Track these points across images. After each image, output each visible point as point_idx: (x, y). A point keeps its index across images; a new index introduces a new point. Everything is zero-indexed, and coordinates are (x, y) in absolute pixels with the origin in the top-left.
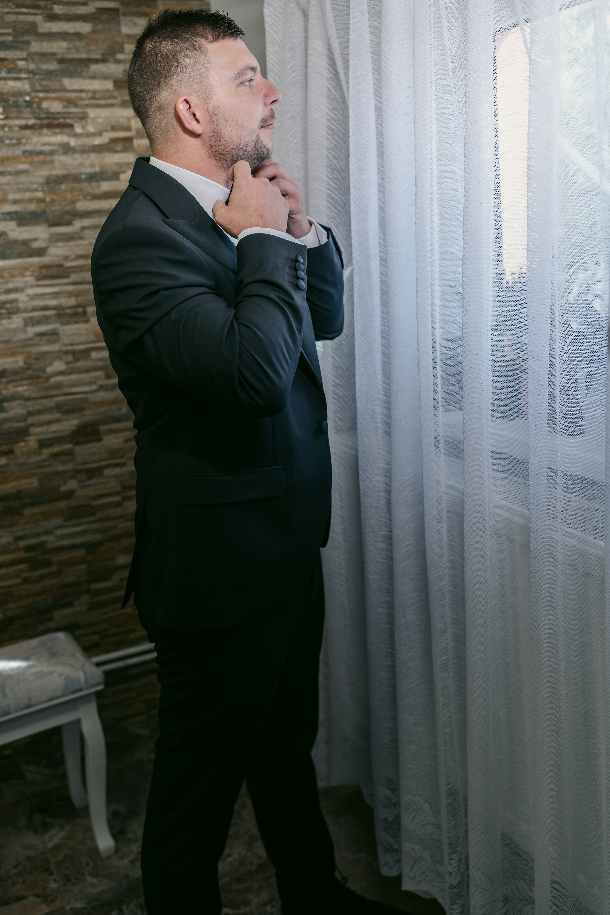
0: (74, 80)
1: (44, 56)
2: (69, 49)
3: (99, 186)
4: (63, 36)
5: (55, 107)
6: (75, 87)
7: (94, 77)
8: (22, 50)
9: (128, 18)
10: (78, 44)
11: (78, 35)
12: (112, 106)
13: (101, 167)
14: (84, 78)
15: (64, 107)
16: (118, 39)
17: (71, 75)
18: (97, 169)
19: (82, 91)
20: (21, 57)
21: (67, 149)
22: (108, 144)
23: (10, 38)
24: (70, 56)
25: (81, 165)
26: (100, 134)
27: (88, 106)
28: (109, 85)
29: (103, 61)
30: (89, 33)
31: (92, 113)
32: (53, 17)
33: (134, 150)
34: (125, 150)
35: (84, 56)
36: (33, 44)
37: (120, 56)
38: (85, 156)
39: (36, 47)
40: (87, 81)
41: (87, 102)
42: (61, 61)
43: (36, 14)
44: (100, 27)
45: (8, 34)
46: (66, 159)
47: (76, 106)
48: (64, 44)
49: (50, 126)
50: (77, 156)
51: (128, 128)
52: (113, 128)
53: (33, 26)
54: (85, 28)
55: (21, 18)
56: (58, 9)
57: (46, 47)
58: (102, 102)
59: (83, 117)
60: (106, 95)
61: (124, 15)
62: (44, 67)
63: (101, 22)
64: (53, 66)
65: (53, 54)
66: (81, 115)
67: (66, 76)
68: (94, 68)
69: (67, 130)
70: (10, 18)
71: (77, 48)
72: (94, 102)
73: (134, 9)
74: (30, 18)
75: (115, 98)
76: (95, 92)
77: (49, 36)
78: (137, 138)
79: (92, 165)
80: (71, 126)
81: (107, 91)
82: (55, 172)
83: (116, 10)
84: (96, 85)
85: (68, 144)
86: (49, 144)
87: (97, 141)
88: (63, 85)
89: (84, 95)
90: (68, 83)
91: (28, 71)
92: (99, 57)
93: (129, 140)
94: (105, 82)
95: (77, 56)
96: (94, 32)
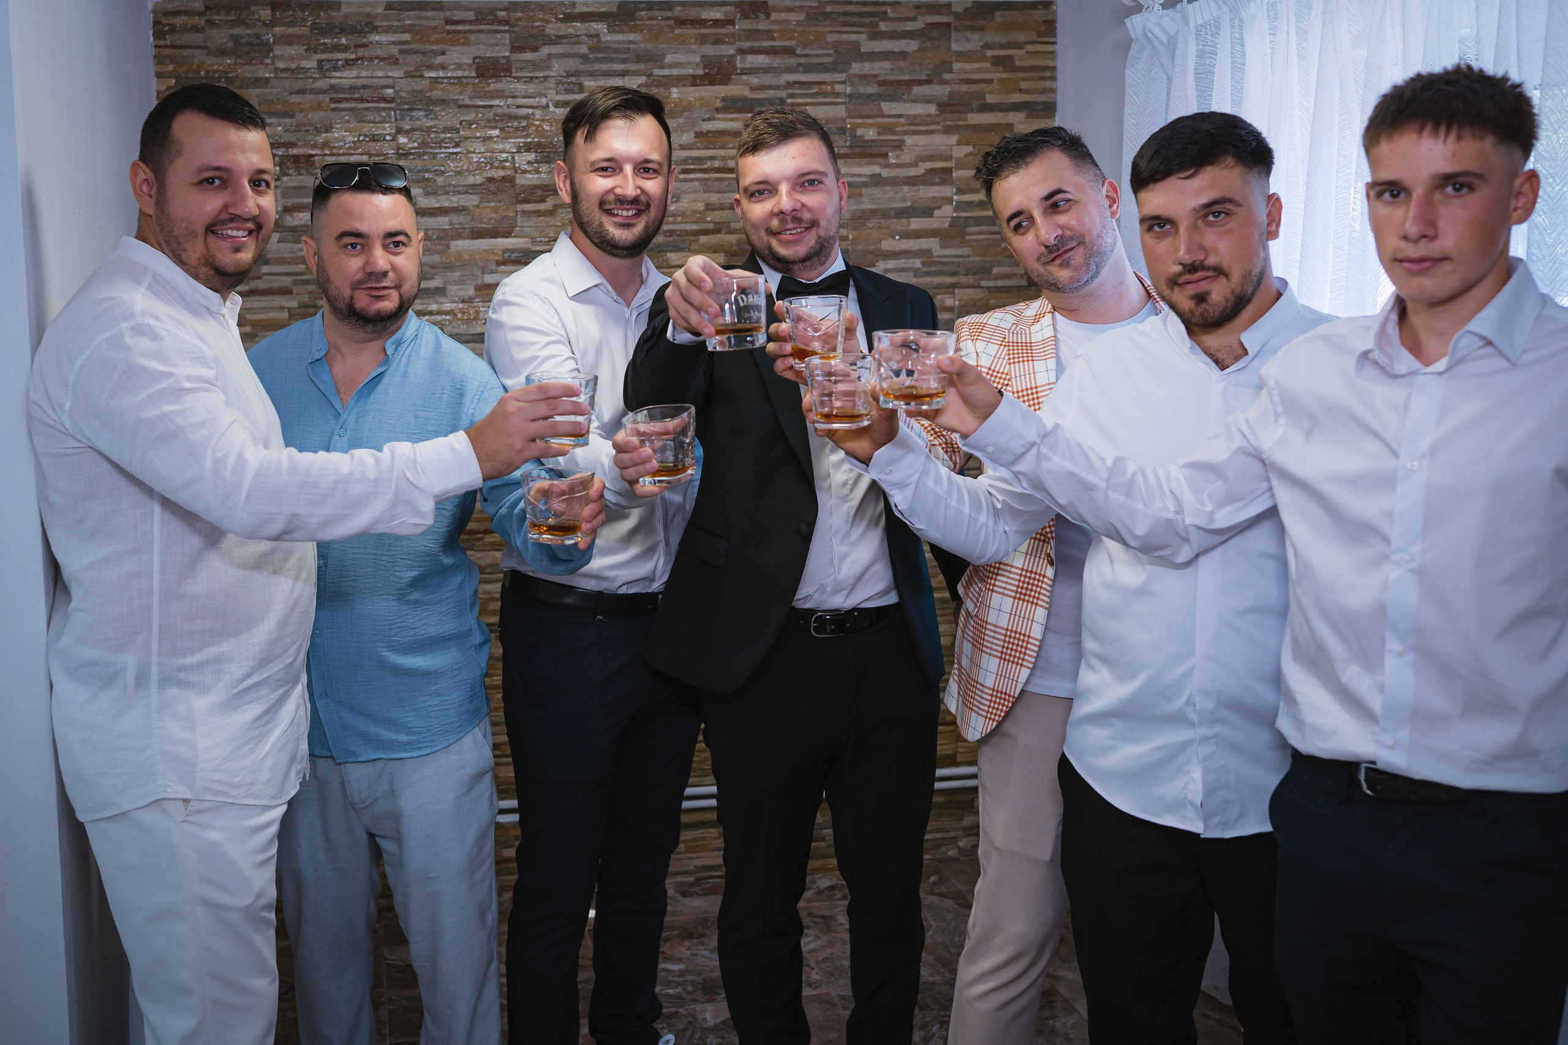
0: (894, 105)
1: (864, 78)
2: (892, 69)
3: (909, 223)
4: (887, 56)
5: (871, 134)
6: (894, 112)
7: (916, 101)
8: (842, 71)
9: (960, 34)
10: (902, 64)
11: (903, 55)
12: (932, 132)
13: (913, 202)
14: (906, 101)
15: (879, 134)
16: (946, 58)
17: (892, 98)
18: (909, 204)
19: (900, 116)
20: (839, 80)
21: (877, 181)
22: (923, 175)
23: (830, 60)
24: (892, 78)
25: (892, 199)
26: (915, 165)
27: (906, 133)
28: (932, 109)
29: (927, 82)
30: (915, 52)
31: (909, 140)
32: (877, 36)
33: (952, 183)
34: (942, 183)
35: (907, 77)
36: (854, 65)
37: (947, 76)
38: (897, 188)
39: (856, 68)
40: (907, 105)
41: (906, 128)
42: (883, 83)
43: (861, 33)
44: (928, 44)
45: (829, 55)
46: (877, 192)
47: (894, 133)
48: (887, 65)
49: (861, 155)
50: (888, 188)
51: (949, 158)
52: (931, 158)
53: (857, 45)
54: (912, 46)
55: (844, 37)
56: (884, 27)
57: (866, 68)
58: (923, 128)
59: (899, 145)
60: (926, 120)
61: (956, 29)
62: (862, 90)
63: (929, 38)
64: (872, 89)
65: (875, 76)
66: (897, 144)
67: (884, 101)
68: (916, 90)
69: (881, 160)
70: (830, 38)
71: (901, 69)
72: (913, 128)
73: (968, 23)
74: (853, 37)
75: (937, 123)
76: (916, 117)
77: (872, 56)
78: (957, 169)
79: (904, 200)
80: (886, 155)
81: (929, 115)
82: (862, 207)
83: (948, 25)
84: (919, 109)
85: (880, 175)
86: (859, 176)
87: (912, 172)
88: (882, 110)
89: (902, 120)
90: (887, 107)
91: (845, 95)
92: (924, 77)
93: (948, 171)
94: (927, 106)
95: (900, 78)
96: (921, 50)
